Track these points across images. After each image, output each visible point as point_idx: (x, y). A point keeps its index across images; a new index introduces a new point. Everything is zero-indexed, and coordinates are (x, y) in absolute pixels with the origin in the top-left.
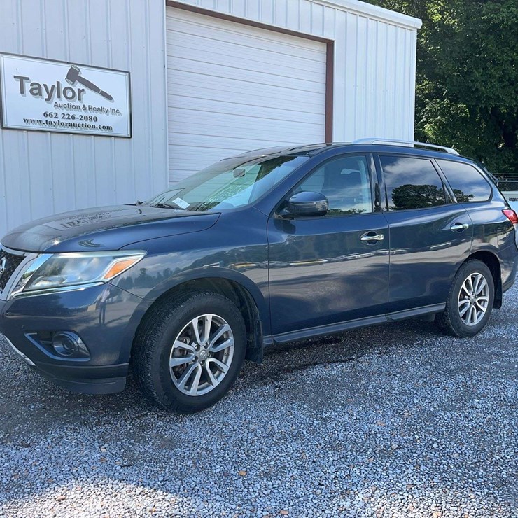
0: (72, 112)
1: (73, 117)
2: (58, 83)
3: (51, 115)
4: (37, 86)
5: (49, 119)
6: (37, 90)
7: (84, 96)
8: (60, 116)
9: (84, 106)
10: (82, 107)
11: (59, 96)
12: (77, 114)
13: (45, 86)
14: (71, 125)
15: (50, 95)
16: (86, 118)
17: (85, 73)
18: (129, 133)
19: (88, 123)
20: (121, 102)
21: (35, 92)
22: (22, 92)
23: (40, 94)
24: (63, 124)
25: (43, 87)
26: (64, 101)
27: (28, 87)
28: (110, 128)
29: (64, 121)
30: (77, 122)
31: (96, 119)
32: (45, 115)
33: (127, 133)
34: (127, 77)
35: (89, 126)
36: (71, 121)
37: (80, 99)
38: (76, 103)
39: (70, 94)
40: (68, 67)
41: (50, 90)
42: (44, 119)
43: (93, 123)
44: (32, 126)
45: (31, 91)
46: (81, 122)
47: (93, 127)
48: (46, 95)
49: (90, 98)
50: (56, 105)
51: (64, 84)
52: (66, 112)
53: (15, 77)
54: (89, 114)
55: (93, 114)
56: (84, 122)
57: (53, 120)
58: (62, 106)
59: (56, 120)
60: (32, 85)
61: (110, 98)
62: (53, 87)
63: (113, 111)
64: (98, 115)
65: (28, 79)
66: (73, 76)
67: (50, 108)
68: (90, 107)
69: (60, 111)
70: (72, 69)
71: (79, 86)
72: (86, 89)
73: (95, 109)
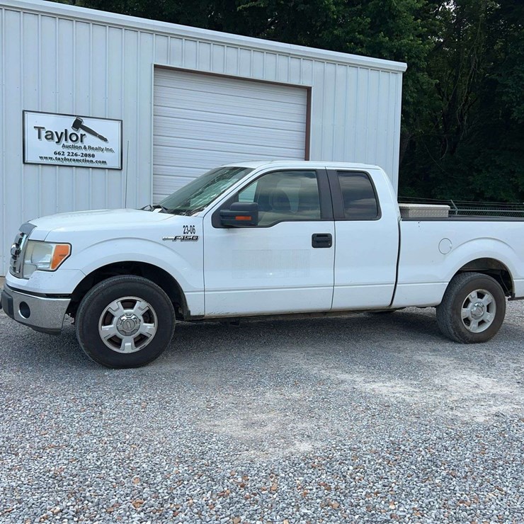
0: (75, 151)
1: (76, 155)
2: (66, 130)
3: (59, 153)
4: (50, 133)
5: (58, 156)
6: (50, 136)
7: (85, 139)
8: (66, 154)
9: (85, 146)
10: (83, 147)
11: (66, 140)
12: (79, 152)
13: (56, 133)
14: (74, 160)
15: (59, 139)
16: (86, 155)
17: (86, 123)
18: (120, 166)
19: (88, 158)
20: (114, 143)
21: (49, 137)
22: (39, 138)
23: (52, 138)
24: (68, 160)
25: (55, 134)
26: (70, 143)
27: (43, 134)
28: (104, 162)
29: (69, 157)
30: (79, 158)
31: (93, 156)
32: (55, 153)
33: (118, 166)
34: (120, 124)
35: (88, 161)
36: (75, 158)
37: (82, 141)
38: (79, 144)
39: (74, 138)
40: (74, 119)
41: (59, 135)
42: (54, 157)
43: (91, 159)
44: (45, 161)
45: (46, 137)
46: (82, 158)
47: (92, 161)
48: (56, 140)
49: (90, 140)
50: (64, 146)
51: (71, 131)
52: (70, 151)
53: (35, 127)
54: (88, 152)
55: (91, 152)
56: (84, 158)
57: (61, 157)
58: (68, 147)
59: (63, 157)
60: (47, 132)
61: (105, 140)
62: (62, 133)
63: (107, 149)
64: (95, 153)
65: (44, 128)
66: (78, 124)
67: (59, 148)
68: (90, 147)
69: (66, 151)
70: (76, 120)
71: (82, 132)
72: (87, 134)
73: (93, 148)
